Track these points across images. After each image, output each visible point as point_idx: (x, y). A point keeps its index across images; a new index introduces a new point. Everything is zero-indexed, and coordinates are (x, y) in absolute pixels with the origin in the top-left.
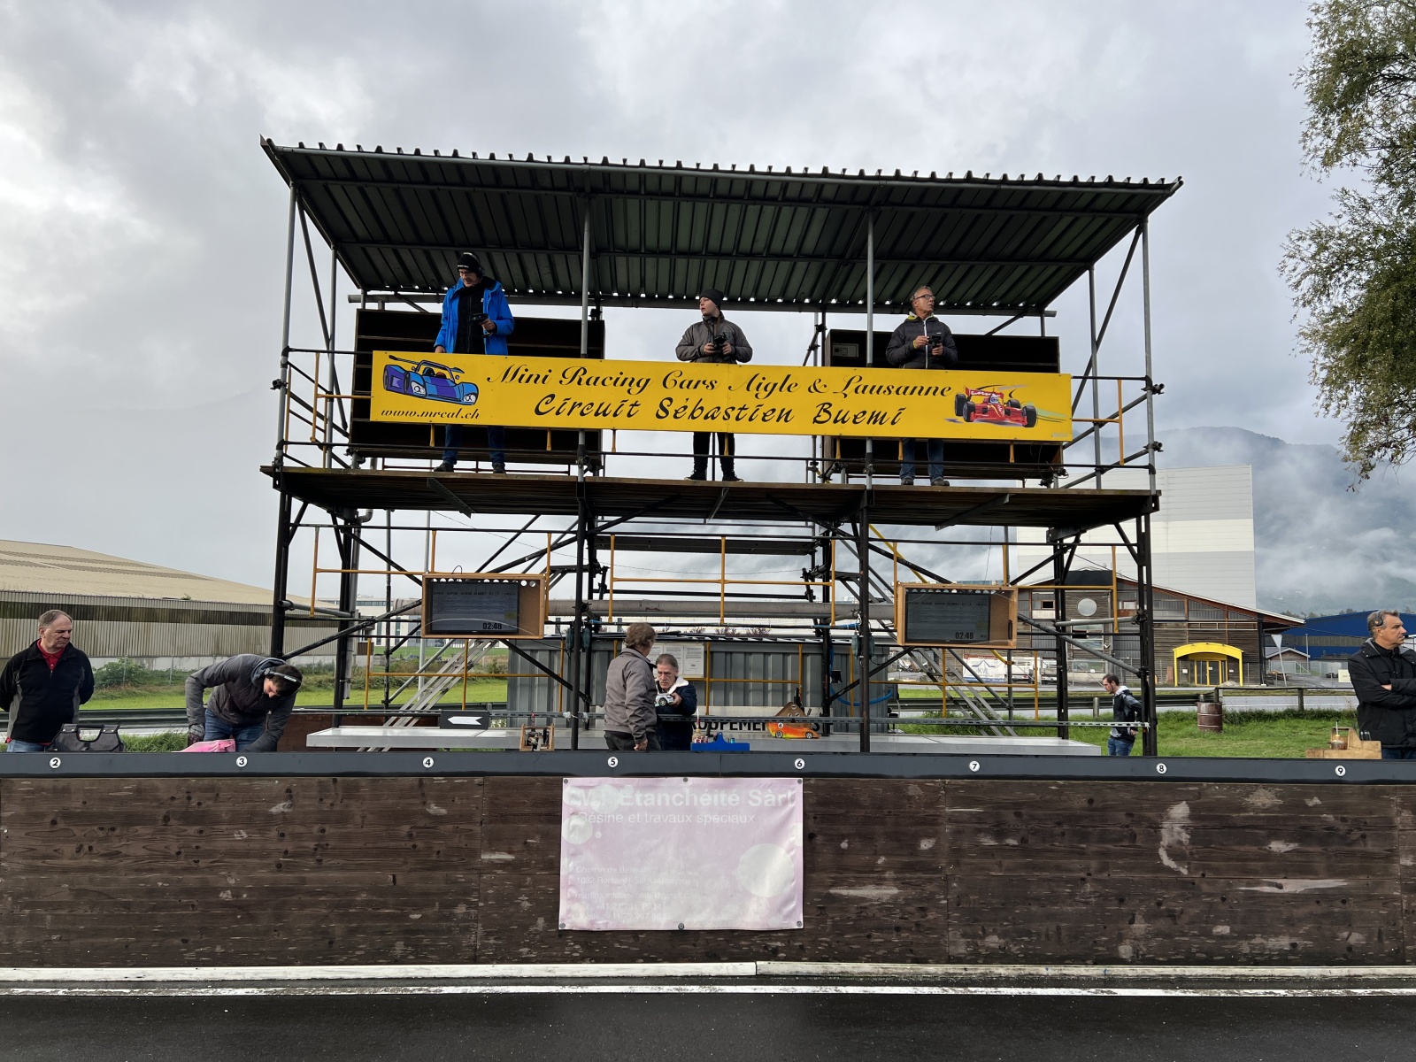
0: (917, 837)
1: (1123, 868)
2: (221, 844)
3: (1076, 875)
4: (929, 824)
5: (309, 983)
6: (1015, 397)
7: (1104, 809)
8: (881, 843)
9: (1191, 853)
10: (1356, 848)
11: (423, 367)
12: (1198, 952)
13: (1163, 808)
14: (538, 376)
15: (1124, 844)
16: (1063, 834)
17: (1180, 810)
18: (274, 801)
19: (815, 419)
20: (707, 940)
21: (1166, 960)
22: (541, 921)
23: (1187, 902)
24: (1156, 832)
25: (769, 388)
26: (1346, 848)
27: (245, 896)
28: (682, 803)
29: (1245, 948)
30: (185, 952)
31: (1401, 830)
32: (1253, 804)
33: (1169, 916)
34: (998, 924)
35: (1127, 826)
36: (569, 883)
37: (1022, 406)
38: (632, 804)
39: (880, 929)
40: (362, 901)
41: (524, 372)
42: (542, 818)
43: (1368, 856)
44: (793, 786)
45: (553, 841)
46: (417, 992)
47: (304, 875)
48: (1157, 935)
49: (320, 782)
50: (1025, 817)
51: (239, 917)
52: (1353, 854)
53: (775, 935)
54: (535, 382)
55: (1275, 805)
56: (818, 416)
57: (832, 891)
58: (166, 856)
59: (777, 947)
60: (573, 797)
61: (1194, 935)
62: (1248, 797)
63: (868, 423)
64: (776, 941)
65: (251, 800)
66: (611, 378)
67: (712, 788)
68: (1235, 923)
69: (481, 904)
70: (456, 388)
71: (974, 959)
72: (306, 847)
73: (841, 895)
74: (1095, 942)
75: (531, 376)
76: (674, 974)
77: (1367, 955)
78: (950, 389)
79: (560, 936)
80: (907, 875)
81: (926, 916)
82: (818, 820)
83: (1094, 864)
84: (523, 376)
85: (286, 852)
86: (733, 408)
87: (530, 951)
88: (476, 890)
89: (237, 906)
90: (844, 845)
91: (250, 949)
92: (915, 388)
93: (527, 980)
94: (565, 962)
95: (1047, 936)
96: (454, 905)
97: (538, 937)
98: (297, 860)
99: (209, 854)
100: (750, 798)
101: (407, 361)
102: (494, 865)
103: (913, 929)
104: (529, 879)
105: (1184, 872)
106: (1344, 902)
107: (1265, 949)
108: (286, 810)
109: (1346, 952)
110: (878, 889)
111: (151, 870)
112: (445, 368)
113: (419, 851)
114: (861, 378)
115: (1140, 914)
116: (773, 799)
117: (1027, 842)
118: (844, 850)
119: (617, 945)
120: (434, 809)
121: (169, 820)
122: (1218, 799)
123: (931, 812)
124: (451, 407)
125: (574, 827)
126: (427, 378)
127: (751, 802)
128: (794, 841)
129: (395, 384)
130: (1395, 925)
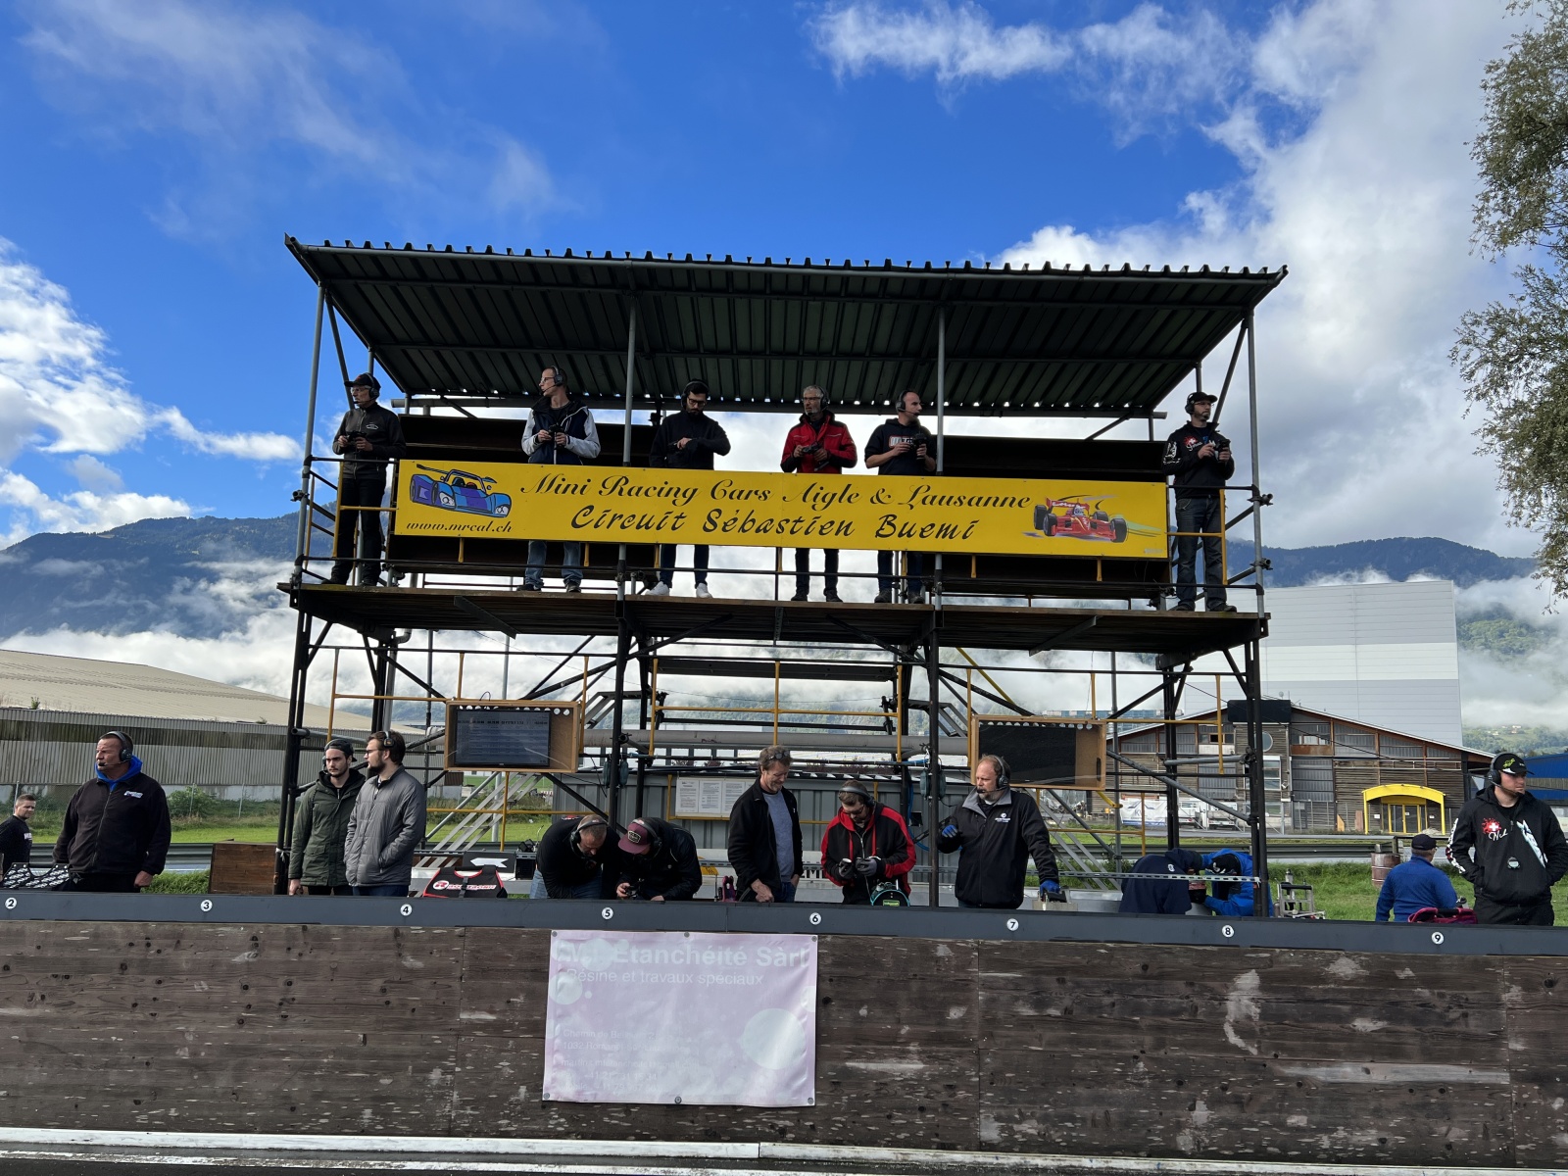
0: (946, 1005)
1: (1182, 1045)
2: (179, 995)
3: (1127, 1052)
4: (959, 990)
5: (262, 1153)
6: (1102, 509)
7: (1161, 976)
8: (904, 1010)
9: (1262, 1031)
10: (1457, 1028)
11: (452, 477)
12: (1269, 1146)
13: (1228, 976)
14: (576, 486)
15: (1183, 1017)
16: (1113, 1004)
17: (1249, 980)
18: (239, 950)
19: (877, 532)
20: (707, 1116)
21: (1232, 1153)
22: (523, 1089)
23: (1256, 1086)
24: (1220, 1004)
25: (827, 499)
26: (1447, 1029)
27: (203, 1054)
28: (682, 960)
29: (1325, 1142)
30: (138, 1114)
31: (1510, 1009)
32: (1334, 974)
33: (1236, 1103)
34: (1038, 1106)
35: (1187, 997)
36: (555, 1049)
37: (1111, 519)
38: (626, 961)
39: (902, 1109)
40: (328, 1063)
41: (561, 482)
42: (527, 975)
43: (1468, 1037)
44: (807, 944)
45: (539, 998)
46: (377, 1167)
47: (267, 1032)
48: (1221, 1124)
49: (289, 929)
50: (1070, 984)
51: (196, 1077)
52: (1452, 1035)
53: (783, 1113)
54: (573, 492)
55: (1360, 977)
56: (881, 529)
57: (849, 1064)
58: (122, 1008)
59: (786, 1126)
60: (562, 951)
61: (1265, 1125)
62: (1328, 965)
63: (937, 537)
64: (784, 1119)
65: (214, 948)
66: (655, 488)
67: (716, 945)
68: (1313, 1113)
69: (458, 1069)
70: (487, 499)
71: (1007, 1147)
72: (270, 1002)
73: (858, 1069)
74: (1149, 1131)
75: (569, 486)
76: (667, 1155)
77: (1469, 1155)
78: (1028, 499)
79: (543, 1107)
80: (934, 1048)
81: (955, 1094)
82: (834, 983)
83: (1148, 1040)
84: (559, 486)
85: (249, 1006)
86: (787, 521)
87: (509, 1124)
88: (452, 1053)
89: (196, 1066)
90: (863, 1012)
91: (206, 1113)
92: (989, 498)
93: (503, 1157)
94: (549, 1137)
95: (1093, 1121)
96: (430, 1071)
97: (519, 1108)
98: (261, 1016)
99: (169, 1006)
100: (759, 958)
101: (436, 470)
102: (473, 1026)
103: (940, 1110)
104: (511, 1042)
105: (1254, 1051)
106: (1442, 1091)
107: (1348, 1145)
108: (251, 960)
109: (1444, 1150)
110: (900, 1063)
111: (106, 1023)
112: (476, 478)
113: (392, 1008)
114: (929, 488)
115: (1201, 1100)
116: (784, 959)
117: (1071, 1012)
118: (863, 1017)
119: (606, 1120)
120: (410, 962)
121: (126, 969)
122: (1292, 968)
123: (962, 976)
124: (483, 520)
125: (563, 985)
126: (456, 489)
127: (758, 961)
128: (806, 1006)
129: (422, 495)
130: (1503, 1120)
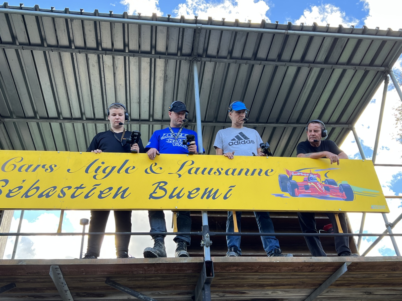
6: (330, 177)
25: (107, 171)
37: (339, 184)
63: (202, 198)
86: (70, 188)
92: (242, 170)
114: (193, 163)
